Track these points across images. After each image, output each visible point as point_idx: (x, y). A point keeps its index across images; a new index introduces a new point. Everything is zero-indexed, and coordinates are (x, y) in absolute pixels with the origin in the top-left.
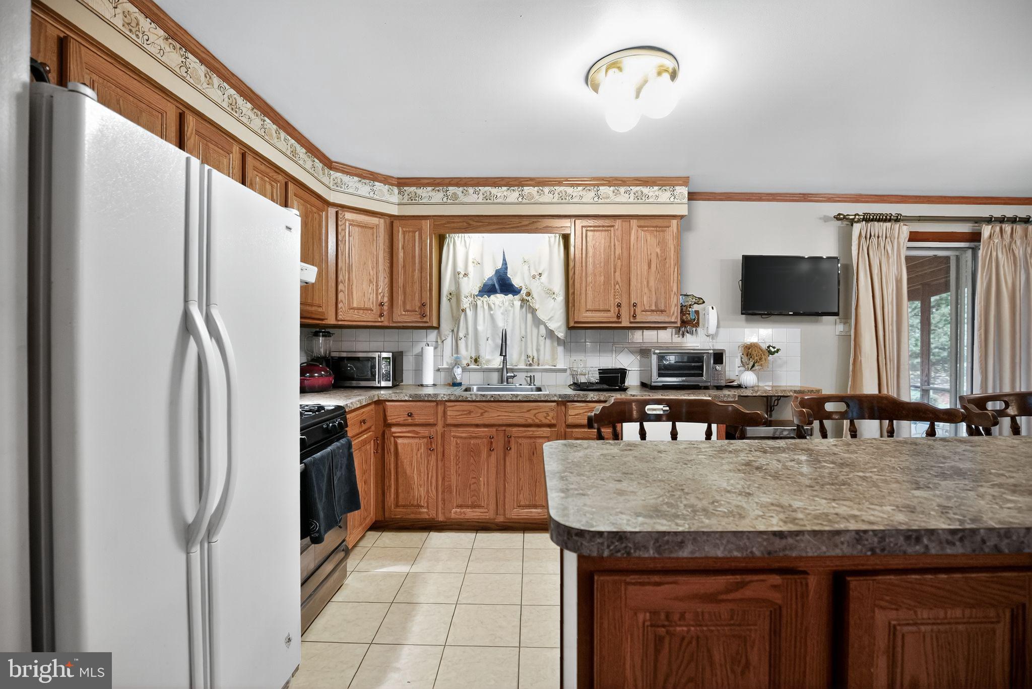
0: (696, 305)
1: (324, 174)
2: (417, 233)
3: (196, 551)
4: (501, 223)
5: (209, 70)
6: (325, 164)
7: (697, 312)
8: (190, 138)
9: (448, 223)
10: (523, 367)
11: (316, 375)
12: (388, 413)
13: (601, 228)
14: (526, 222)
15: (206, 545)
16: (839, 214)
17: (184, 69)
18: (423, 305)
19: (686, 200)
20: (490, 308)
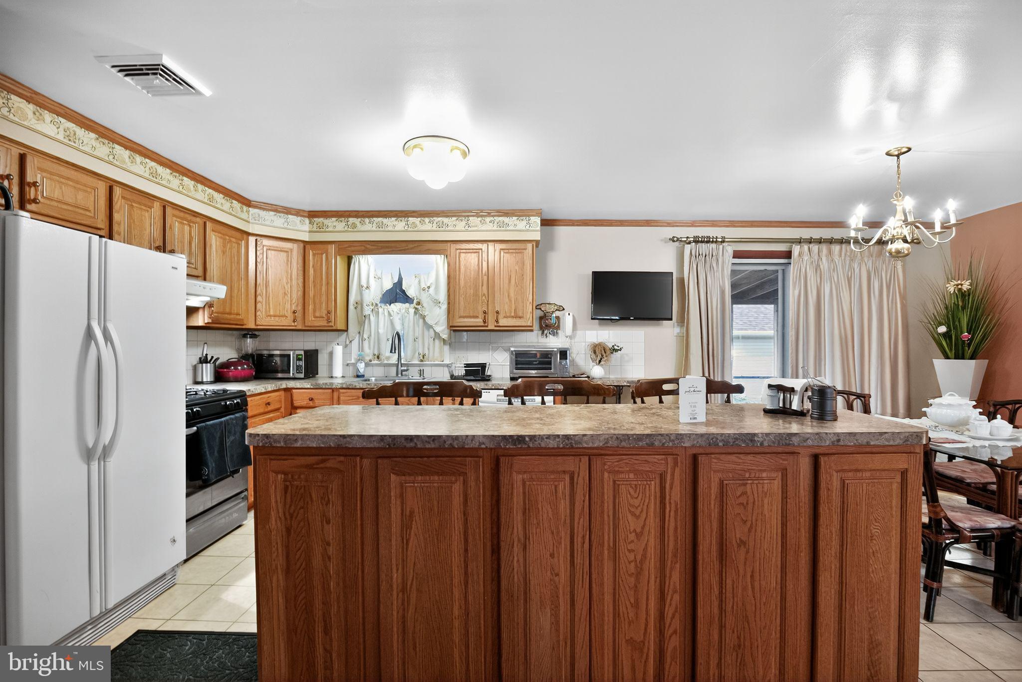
0: (557, 312)
1: (242, 211)
2: (324, 255)
3: (95, 466)
4: (391, 247)
5: (132, 153)
6: (243, 203)
7: (558, 318)
8: (117, 202)
9: (349, 247)
10: (416, 362)
11: (239, 368)
12: (295, 398)
13: (472, 251)
14: (411, 246)
15: (102, 463)
16: (674, 237)
17: (111, 157)
18: (329, 312)
19: (539, 228)
20: (390, 314)
